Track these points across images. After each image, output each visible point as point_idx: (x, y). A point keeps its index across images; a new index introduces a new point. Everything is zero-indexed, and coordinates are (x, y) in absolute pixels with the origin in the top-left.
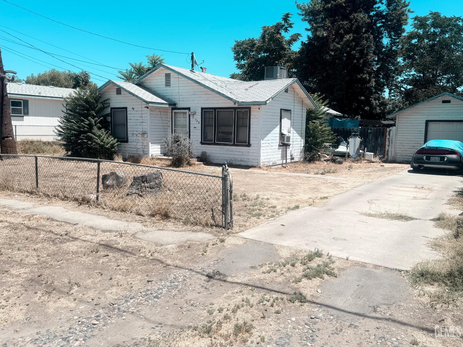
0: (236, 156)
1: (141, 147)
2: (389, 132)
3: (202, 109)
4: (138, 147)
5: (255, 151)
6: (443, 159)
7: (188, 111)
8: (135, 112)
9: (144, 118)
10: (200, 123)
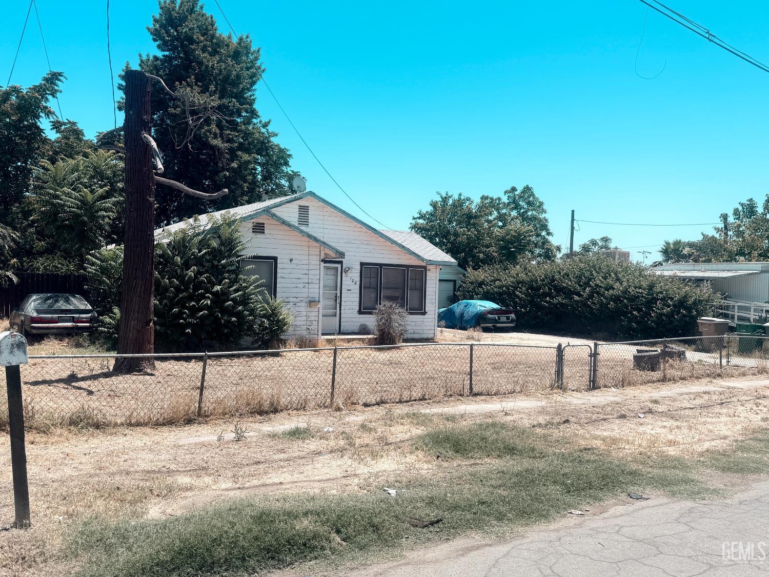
1: (305, 323)
3: (362, 264)
4: (298, 323)
5: (430, 320)
6: (508, 318)
7: (339, 266)
8: (294, 266)
9: (313, 277)
10: (358, 283)
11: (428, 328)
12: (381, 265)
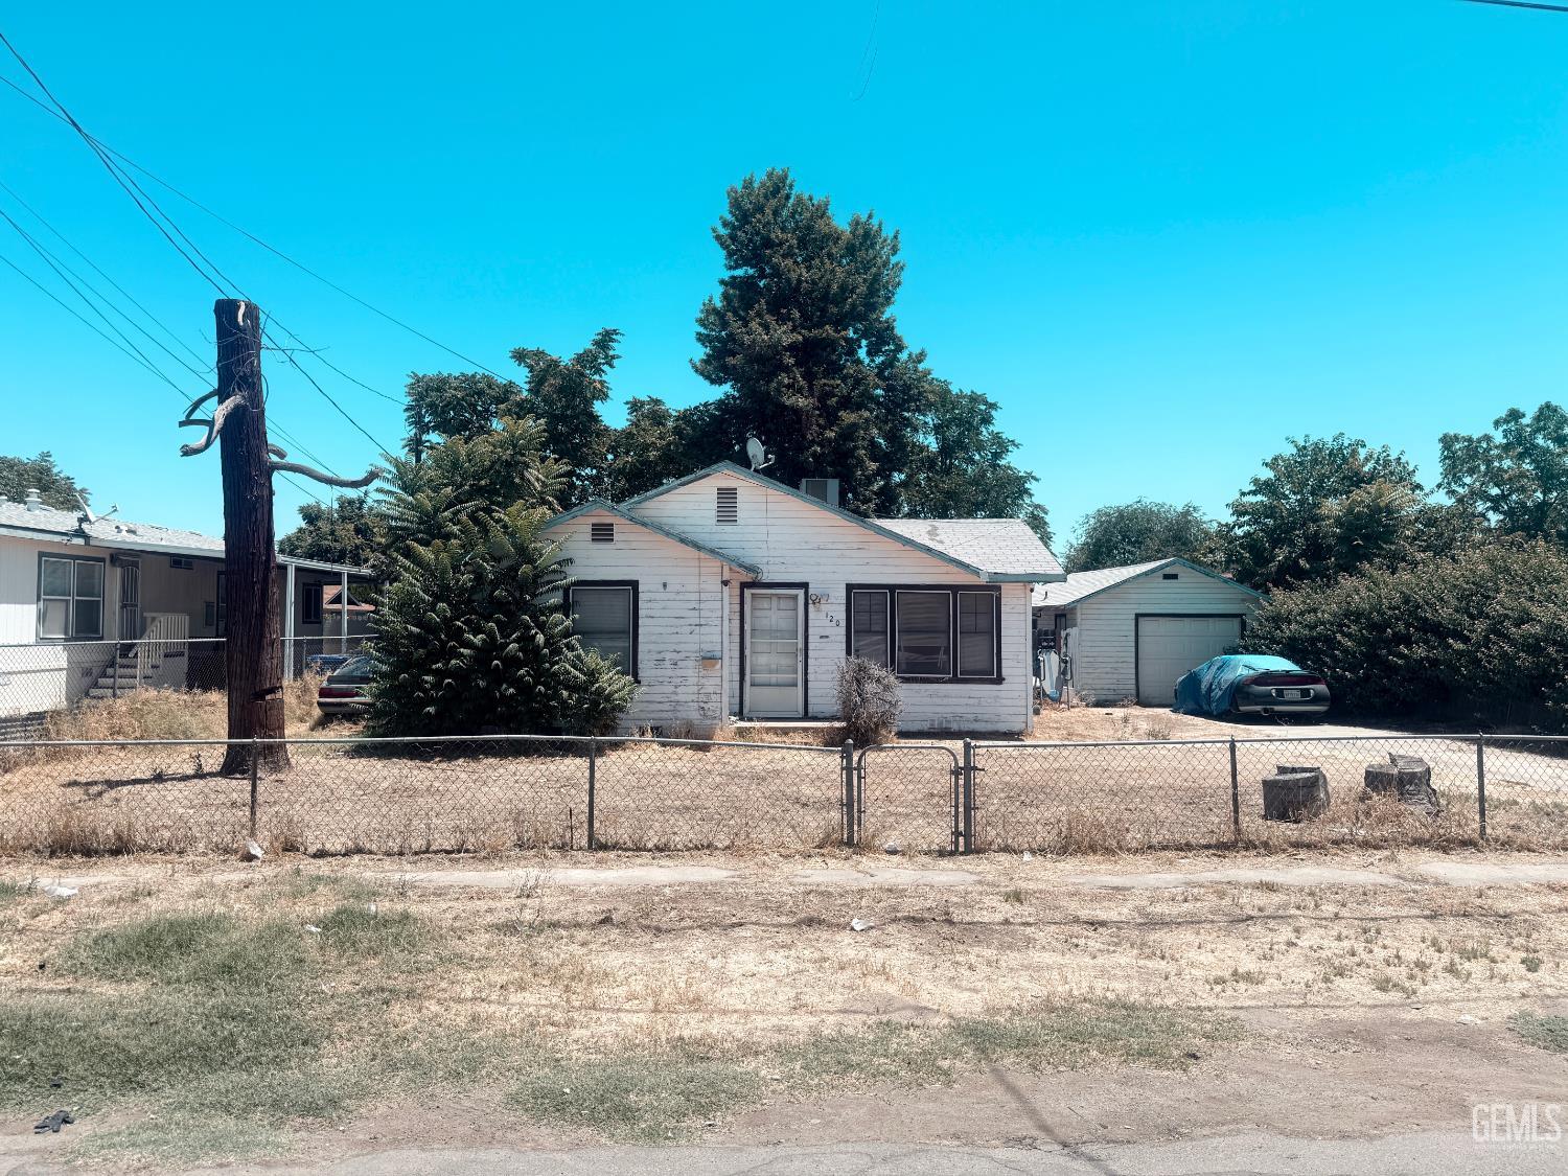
0: (959, 710)
1: (695, 697)
2: (1066, 638)
3: (850, 587)
4: (681, 698)
5: (1016, 694)
6: (1305, 693)
7: (801, 593)
8: (673, 596)
9: (709, 614)
10: (843, 623)
11: (1012, 710)
12: (892, 588)
